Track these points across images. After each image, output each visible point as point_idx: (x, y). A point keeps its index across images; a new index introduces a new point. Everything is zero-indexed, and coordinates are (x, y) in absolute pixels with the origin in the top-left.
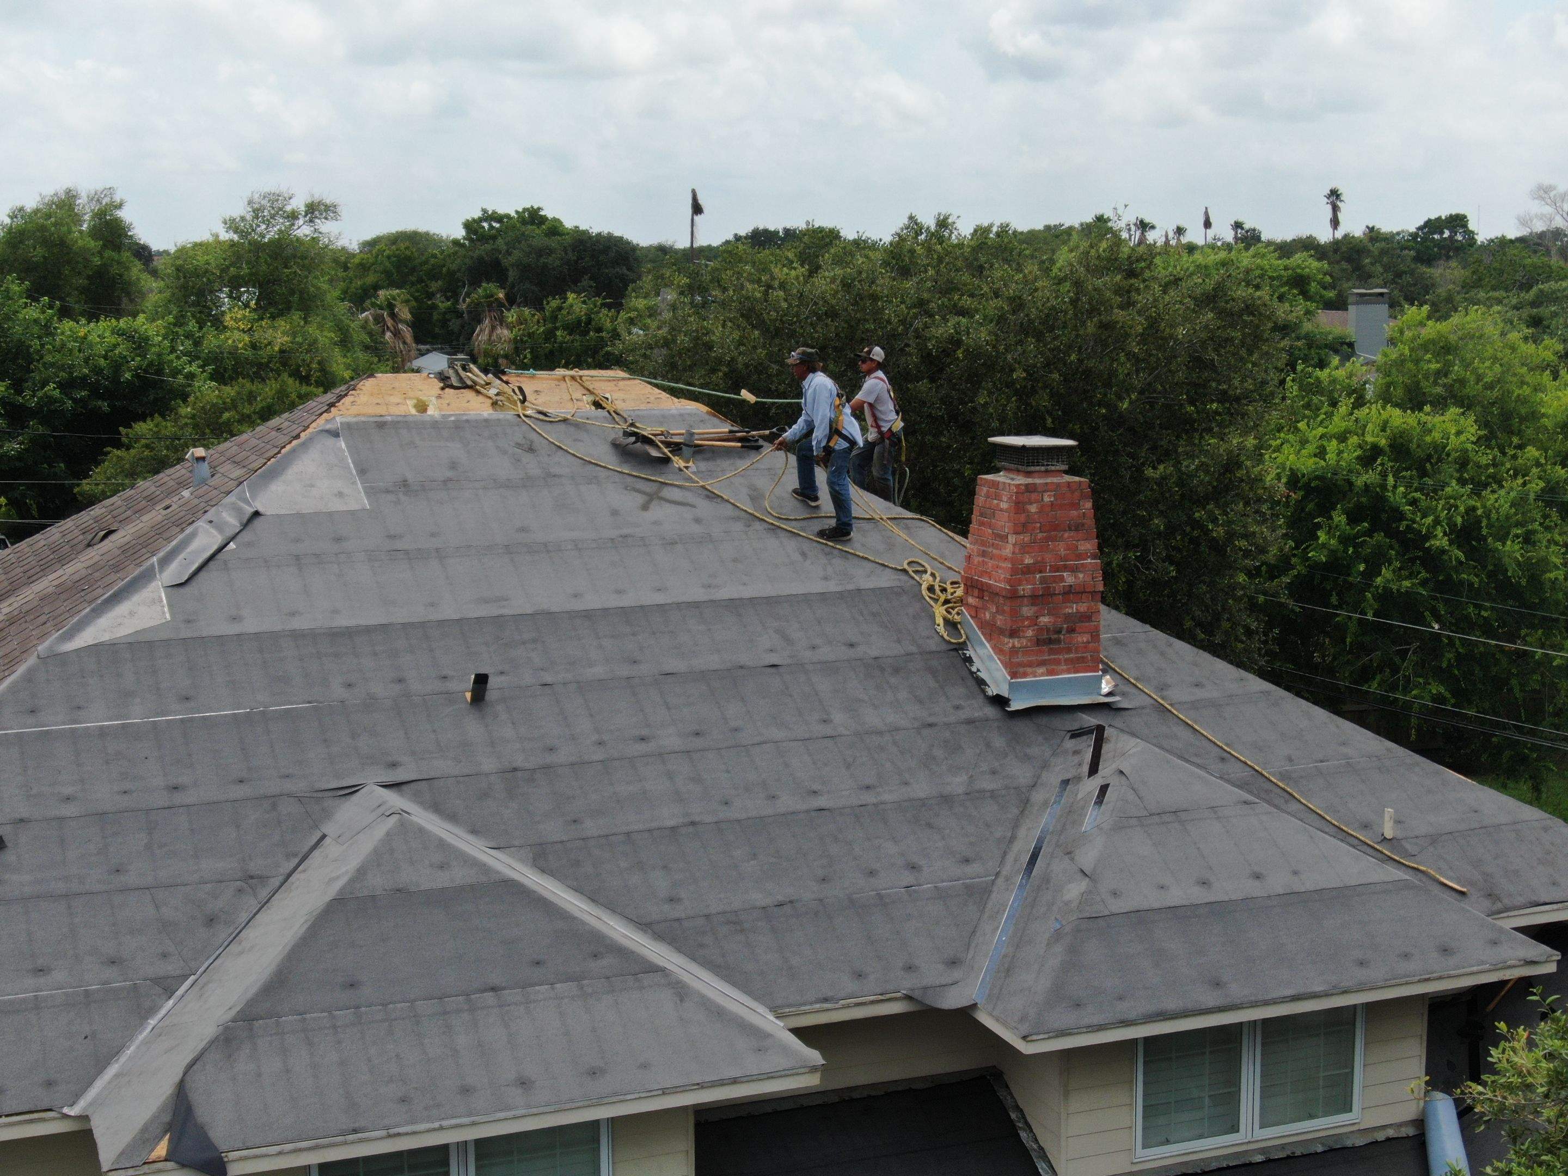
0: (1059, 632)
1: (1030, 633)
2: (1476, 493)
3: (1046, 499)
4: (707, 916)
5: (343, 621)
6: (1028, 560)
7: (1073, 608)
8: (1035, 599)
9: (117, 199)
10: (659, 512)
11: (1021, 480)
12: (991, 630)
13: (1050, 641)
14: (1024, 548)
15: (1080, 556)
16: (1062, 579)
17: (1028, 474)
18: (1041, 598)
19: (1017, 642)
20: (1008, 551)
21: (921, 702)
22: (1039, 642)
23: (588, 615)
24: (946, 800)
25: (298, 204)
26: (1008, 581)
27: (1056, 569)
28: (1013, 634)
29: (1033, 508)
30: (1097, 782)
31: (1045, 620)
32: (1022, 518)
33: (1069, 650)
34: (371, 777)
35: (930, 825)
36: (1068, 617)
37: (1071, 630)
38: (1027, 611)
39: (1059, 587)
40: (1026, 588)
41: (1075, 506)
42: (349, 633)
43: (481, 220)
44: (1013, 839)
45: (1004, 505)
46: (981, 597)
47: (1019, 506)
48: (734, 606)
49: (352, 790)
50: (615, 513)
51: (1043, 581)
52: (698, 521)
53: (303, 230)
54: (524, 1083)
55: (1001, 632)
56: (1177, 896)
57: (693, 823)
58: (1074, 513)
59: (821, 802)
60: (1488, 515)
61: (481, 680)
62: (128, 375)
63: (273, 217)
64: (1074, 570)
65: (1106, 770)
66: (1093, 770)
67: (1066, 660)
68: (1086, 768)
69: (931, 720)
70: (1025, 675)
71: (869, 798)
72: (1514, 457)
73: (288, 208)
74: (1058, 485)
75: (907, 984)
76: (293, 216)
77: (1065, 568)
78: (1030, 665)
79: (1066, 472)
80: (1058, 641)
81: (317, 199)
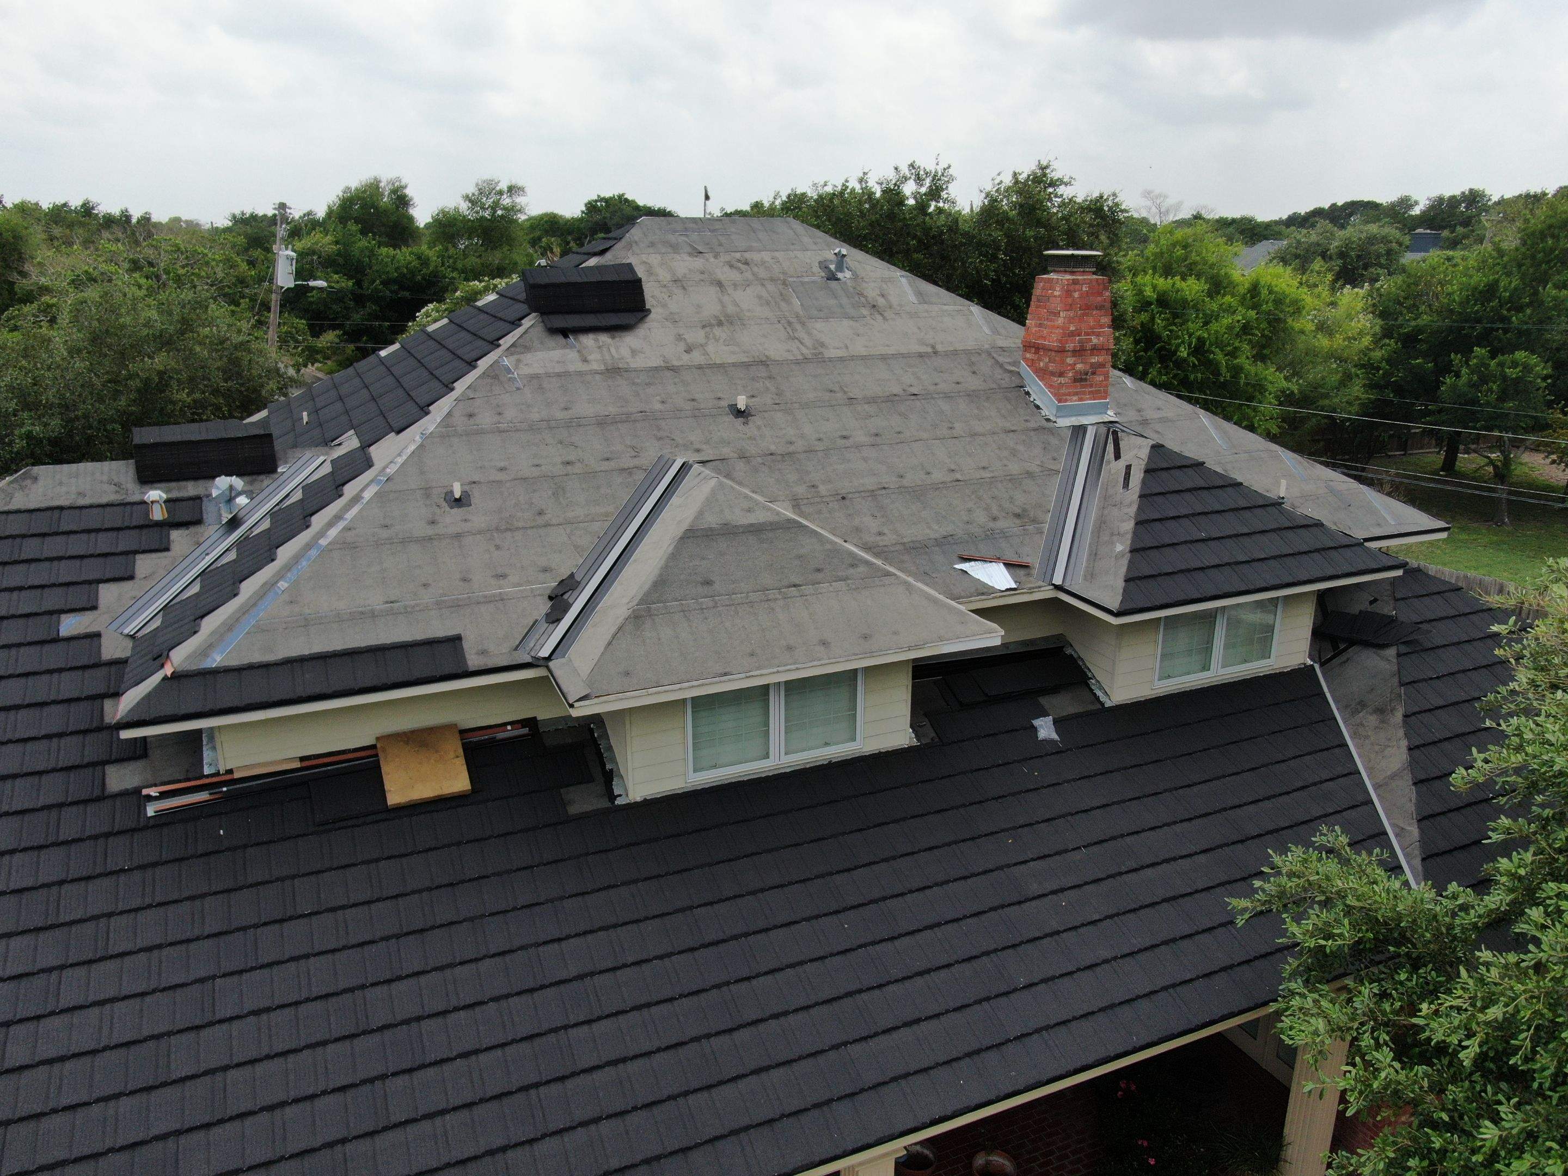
0: (1087, 374)
1: (1071, 374)
3: (1084, 289)
5: (652, 364)
6: (1072, 328)
7: (1094, 360)
8: (1075, 353)
11: (1068, 277)
12: (1042, 373)
13: (1081, 380)
14: (1071, 320)
15: (1102, 326)
16: (1090, 340)
17: (1072, 273)
18: (1079, 352)
19: (1062, 380)
20: (1060, 321)
21: (1004, 417)
22: (1075, 380)
26: (1060, 341)
27: (1087, 334)
28: (1061, 375)
29: (1076, 295)
30: (1122, 464)
31: (1079, 366)
32: (1070, 301)
33: (1091, 386)
36: (1092, 365)
37: (1094, 373)
38: (1070, 360)
39: (1088, 346)
40: (1070, 346)
41: (1100, 294)
42: (657, 371)
46: (1037, 353)
48: (884, 358)
51: (1080, 341)
54: (824, 643)
55: (1053, 374)
57: (884, 488)
58: (1099, 299)
59: (958, 476)
63: (490, 193)
64: (1098, 335)
65: (1126, 458)
66: (1117, 456)
67: (1090, 392)
68: (1112, 456)
70: (1066, 401)
71: (985, 474)
73: (498, 188)
74: (1091, 280)
76: (501, 193)
77: (1093, 333)
78: (1069, 394)
79: (1094, 273)
80: (1086, 380)
81: (513, 183)
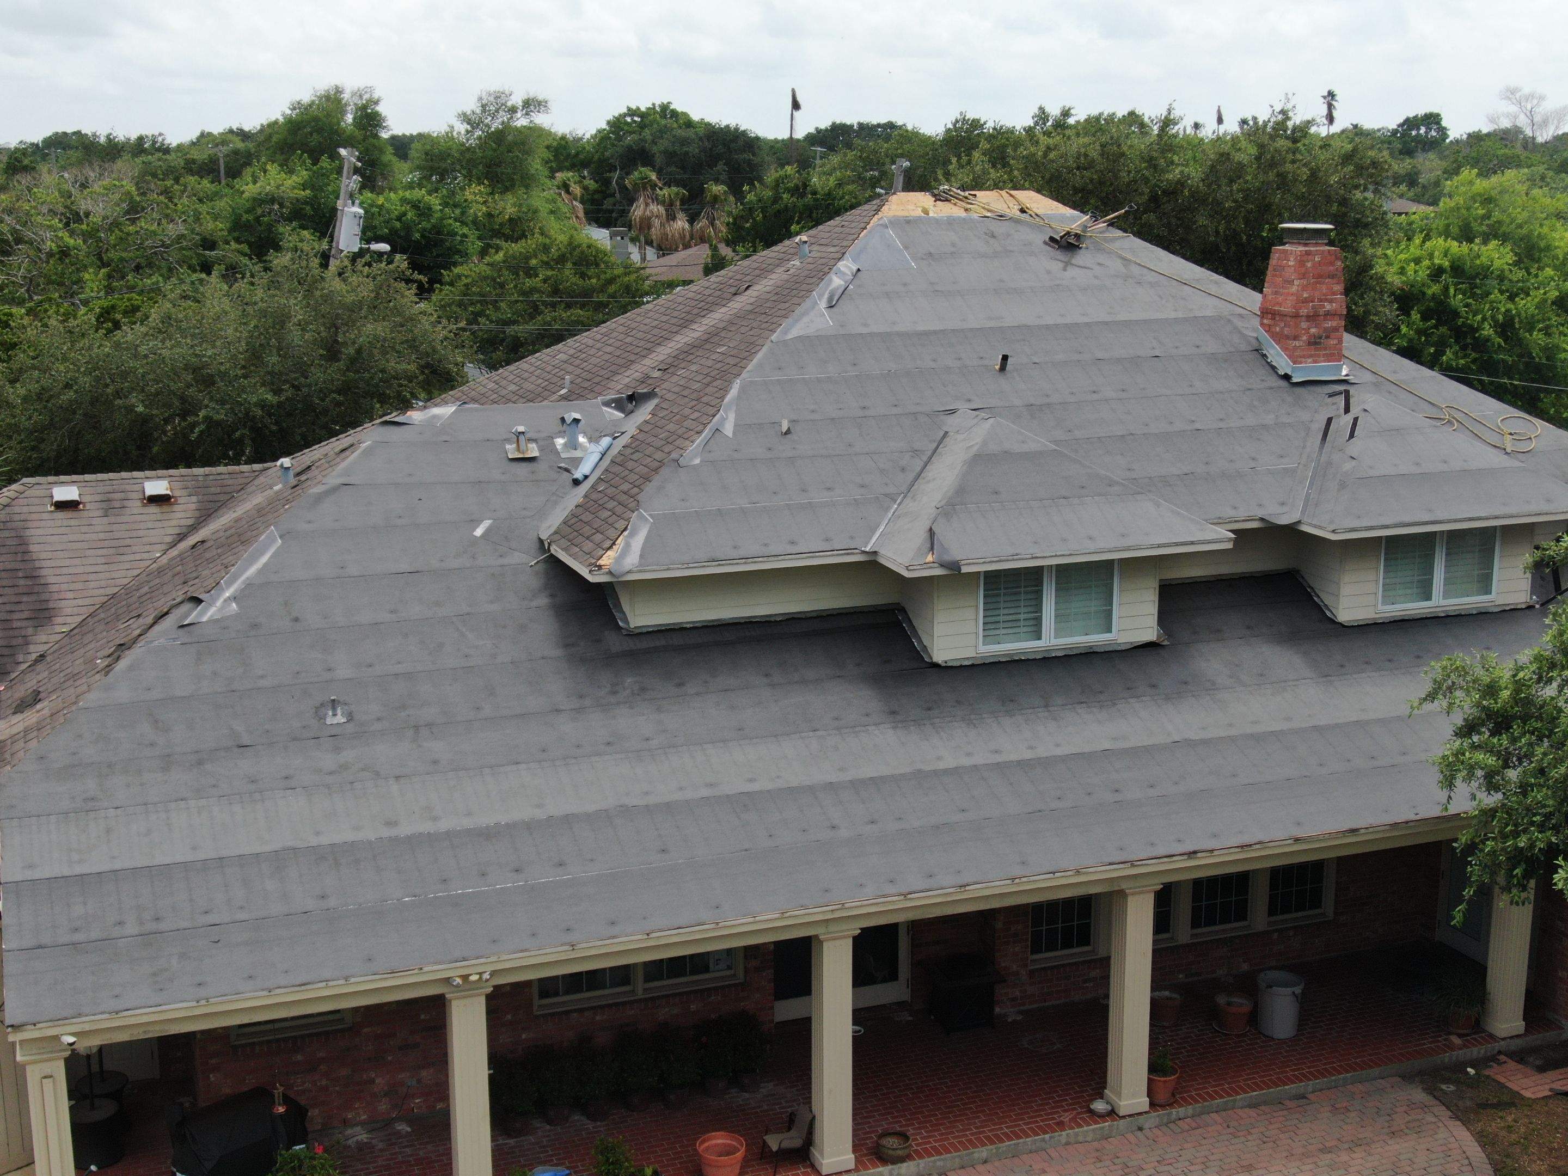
0: (1321, 338)
1: (1305, 338)
2: (1511, 298)
3: (1316, 260)
4: (1150, 478)
5: (921, 328)
6: (1306, 295)
7: (1329, 324)
8: (1308, 318)
9: (376, 96)
10: (1071, 272)
11: (1301, 248)
12: (1279, 338)
13: (1316, 343)
14: (1304, 288)
15: (1334, 294)
16: (1324, 306)
17: (1306, 245)
18: (1312, 318)
19: (1297, 343)
20: (1294, 289)
21: (1242, 377)
22: (1310, 344)
23: (1048, 327)
24: (1265, 427)
25: (516, 100)
26: (1294, 307)
27: (1320, 300)
28: (1296, 338)
29: (1309, 265)
30: (1349, 418)
31: (1313, 330)
32: (1303, 270)
33: (1325, 349)
34: (962, 406)
35: (1259, 439)
36: (1326, 329)
37: (1328, 337)
38: (1304, 325)
39: (1322, 312)
40: (1304, 312)
41: (1332, 264)
42: (926, 334)
43: (625, 115)
44: (1304, 447)
45: (1291, 263)
46: (1273, 319)
47: (1301, 263)
48: (1127, 324)
49: (953, 412)
50: (1049, 272)
51: (1313, 307)
52: (1096, 277)
53: (521, 121)
55: (1287, 337)
56: (1403, 469)
57: (1132, 434)
58: (1331, 268)
59: (1198, 426)
60: (1519, 315)
61: (1005, 358)
62: (417, 236)
63: (497, 111)
64: (1331, 301)
65: (1354, 411)
66: (1347, 410)
67: (1323, 355)
68: (1342, 411)
69: (1250, 387)
70: (1301, 363)
71: (1221, 425)
72: (1536, 276)
73: (509, 104)
74: (1323, 251)
75: (1260, 513)
76: (513, 110)
77: (1326, 300)
78: (1304, 357)
79: (1326, 244)
80: (1320, 343)
81: (532, 95)
